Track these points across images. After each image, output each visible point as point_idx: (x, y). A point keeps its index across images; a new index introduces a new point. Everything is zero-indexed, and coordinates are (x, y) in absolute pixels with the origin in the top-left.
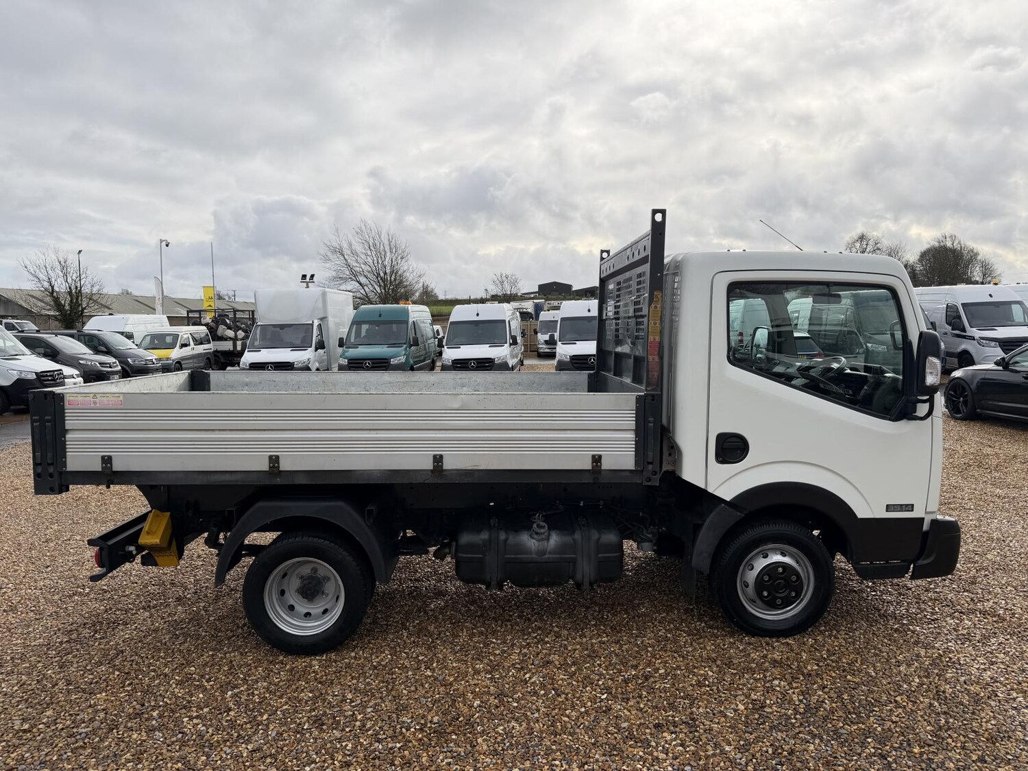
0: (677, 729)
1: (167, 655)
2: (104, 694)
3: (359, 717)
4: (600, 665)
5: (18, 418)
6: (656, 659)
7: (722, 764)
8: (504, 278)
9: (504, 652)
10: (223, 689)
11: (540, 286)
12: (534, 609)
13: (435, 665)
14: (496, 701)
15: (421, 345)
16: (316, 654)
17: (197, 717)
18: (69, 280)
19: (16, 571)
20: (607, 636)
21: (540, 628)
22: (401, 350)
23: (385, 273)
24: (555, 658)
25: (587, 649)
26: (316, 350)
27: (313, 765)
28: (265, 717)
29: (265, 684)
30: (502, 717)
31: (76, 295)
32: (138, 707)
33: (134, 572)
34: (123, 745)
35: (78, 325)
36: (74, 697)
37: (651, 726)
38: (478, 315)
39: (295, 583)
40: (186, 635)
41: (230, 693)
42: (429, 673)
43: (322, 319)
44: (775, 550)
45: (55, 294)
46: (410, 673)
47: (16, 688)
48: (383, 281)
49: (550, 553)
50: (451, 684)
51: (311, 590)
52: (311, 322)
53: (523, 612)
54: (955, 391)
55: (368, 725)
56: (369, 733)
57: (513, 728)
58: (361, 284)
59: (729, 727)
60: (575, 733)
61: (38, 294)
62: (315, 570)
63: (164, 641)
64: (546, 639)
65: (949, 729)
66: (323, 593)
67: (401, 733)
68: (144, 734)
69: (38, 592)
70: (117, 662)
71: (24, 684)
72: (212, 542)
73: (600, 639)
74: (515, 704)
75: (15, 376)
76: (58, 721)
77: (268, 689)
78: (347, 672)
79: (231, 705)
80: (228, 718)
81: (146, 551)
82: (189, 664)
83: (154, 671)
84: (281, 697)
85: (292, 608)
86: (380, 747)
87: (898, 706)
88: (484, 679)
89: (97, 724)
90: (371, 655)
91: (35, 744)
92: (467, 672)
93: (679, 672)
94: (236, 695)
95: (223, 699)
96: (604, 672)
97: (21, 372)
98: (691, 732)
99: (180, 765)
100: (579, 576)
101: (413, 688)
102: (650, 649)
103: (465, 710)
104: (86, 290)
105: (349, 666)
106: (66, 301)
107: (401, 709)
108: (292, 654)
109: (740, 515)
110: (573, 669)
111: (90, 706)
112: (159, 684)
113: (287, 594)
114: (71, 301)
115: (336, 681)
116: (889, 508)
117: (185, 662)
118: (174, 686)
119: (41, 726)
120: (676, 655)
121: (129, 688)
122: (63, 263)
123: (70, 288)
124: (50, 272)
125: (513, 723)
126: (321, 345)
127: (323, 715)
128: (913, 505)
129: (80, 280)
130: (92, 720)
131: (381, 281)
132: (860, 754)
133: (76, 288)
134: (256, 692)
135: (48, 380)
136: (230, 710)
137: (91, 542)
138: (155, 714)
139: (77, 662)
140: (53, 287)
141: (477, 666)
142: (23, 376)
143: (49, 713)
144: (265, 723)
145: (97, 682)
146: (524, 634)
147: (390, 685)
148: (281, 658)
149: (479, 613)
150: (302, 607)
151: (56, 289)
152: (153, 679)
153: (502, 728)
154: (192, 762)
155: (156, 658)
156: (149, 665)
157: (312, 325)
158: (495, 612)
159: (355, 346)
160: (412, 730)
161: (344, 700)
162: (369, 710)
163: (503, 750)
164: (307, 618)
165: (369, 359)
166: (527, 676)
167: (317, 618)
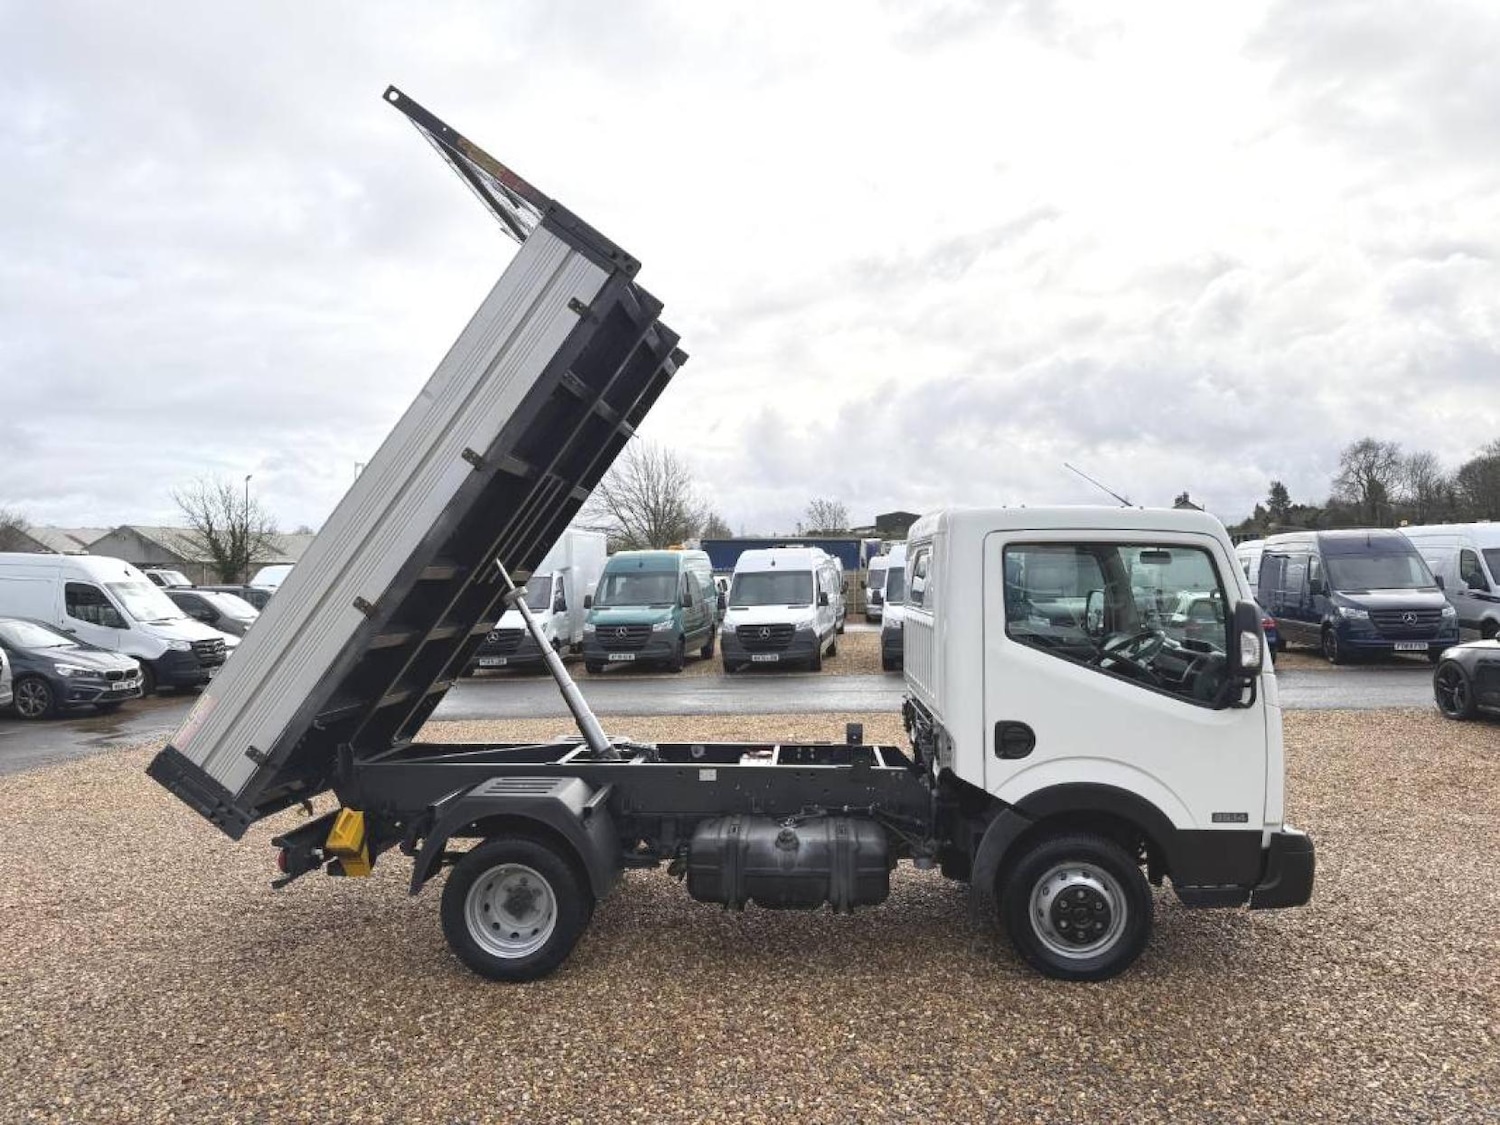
0: (929, 1072)
1: (353, 977)
2: (283, 1014)
3: (565, 1046)
4: (855, 1005)
5: (168, 701)
6: (925, 1000)
7: (971, 1107)
8: (826, 508)
9: (742, 987)
10: (415, 1012)
11: (879, 519)
12: (788, 943)
13: (659, 997)
14: (724, 1036)
15: (696, 607)
16: (522, 981)
17: (385, 1039)
18: (233, 516)
19: (178, 884)
20: (873, 974)
21: (792, 964)
22: (668, 613)
23: (657, 503)
24: (804, 996)
25: (844, 987)
26: (555, 611)
27: (509, 1090)
28: (461, 1042)
29: (462, 1010)
30: (728, 1052)
31: (240, 536)
32: (321, 1027)
33: (315, 889)
34: (304, 1063)
35: (241, 576)
36: (251, 1015)
37: (899, 1067)
38: (773, 564)
39: (500, 897)
40: (374, 957)
41: (422, 1017)
42: (651, 1005)
43: (564, 571)
44: (1075, 871)
45: (213, 535)
46: (629, 1005)
47: (187, 1004)
48: (655, 515)
49: (799, 865)
50: (675, 1017)
51: (519, 905)
52: (548, 575)
53: (775, 945)
54: (1447, 678)
55: (575, 1054)
56: (575, 1062)
57: (738, 1063)
58: (622, 518)
59: (993, 1072)
60: (808, 1071)
61: (191, 535)
62: (524, 882)
63: (349, 963)
64: (797, 975)
65: (1259, 1084)
66: (533, 909)
67: (611, 1063)
68: (327, 1052)
69: (205, 908)
70: (298, 982)
71: (196, 1001)
72: (409, 850)
73: (862, 977)
74: (746, 1040)
75: (165, 647)
76: (236, 1037)
77: (465, 1015)
78: (556, 1001)
79: (423, 1029)
80: (419, 1041)
81: (335, 858)
82: (378, 986)
83: (339, 992)
84: (479, 1024)
85: (496, 926)
86: (586, 1075)
87: (1206, 1058)
88: (716, 1014)
89: (276, 1042)
90: (587, 984)
91: (212, 1058)
92: (695, 1006)
93: (948, 1014)
94: (429, 1020)
95: (415, 1023)
96: (858, 1011)
97: (172, 641)
98: (944, 1075)
99: (366, 1082)
100: (834, 895)
101: (630, 1020)
102: (920, 990)
103: (687, 1043)
104: (254, 529)
105: (559, 995)
106: (226, 544)
107: (612, 1041)
108: (496, 981)
109: (1027, 823)
110: (822, 1008)
111: (269, 1025)
112: (344, 1006)
113: (492, 909)
114: (234, 544)
115: (543, 1010)
116: (1216, 817)
117: (372, 985)
118: (360, 1008)
119: (217, 1042)
120: (951, 997)
121: (311, 1009)
122: (225, 492)
123: (233, 527)
124: (208, 505)
125: (740, 1058)
126: (560, 606)
127: (525, 1042)
128: (1246, 815)
129: (246, 516)
130: (272, 1038)
131: (650, 514)
132: (1137, 1104)
133: (242, 526)
134: (452, 1018)
135: (206, 652)
136: (422, 1033)
137: (275, 842)
138: (340, 1034)
139: (253, 981)
140: (211, 525)
141: (709, 1001)
142: (175, 647)
143: (225, 1029)
144: (461, 1048)
145: (275, 1002)
146: (771, 969)
147: (604, 1017)
148: (482, 985)
149: (721, 945)
150: (509, 925)
151: (215, 527)
152: (338, 1000)
153: (725, 1062)
154: (379, 1081)
155: (341, 979)
156: (333, 987)
157: (550, 578)
158: (741, 945)
159: (607, 606)
160: (624, 1060)
161: (550, 1028)
162: (577, 1039)
163: (723, 1083)
164: (515, 939)
165: (625, 625)
166: (766, 1013)
167: (525, 940)
